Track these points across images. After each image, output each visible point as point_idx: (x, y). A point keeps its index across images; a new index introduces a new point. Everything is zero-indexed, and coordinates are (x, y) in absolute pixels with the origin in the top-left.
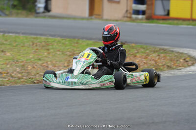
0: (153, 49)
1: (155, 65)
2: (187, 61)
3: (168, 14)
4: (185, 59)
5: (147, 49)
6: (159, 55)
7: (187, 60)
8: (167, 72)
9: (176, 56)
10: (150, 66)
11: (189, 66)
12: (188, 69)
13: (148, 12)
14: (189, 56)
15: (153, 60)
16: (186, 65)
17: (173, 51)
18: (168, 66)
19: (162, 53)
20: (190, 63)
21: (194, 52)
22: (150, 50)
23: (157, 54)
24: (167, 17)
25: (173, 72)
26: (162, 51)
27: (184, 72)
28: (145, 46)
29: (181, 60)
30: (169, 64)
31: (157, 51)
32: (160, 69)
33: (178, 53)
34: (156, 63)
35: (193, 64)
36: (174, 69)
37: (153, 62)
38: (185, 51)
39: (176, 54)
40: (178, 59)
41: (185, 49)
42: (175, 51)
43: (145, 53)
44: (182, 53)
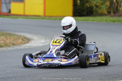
0: (2, 34)
1: (4, 43)
2: (24, 41)
3: (10, 12)
4: (22, 39)
6: (6, 37)
8: (12, 47)
10: (2, 43)
11: (25, 43)
12: (25, 45)
14: (25, 38)
15: (3, 40)
16: (23, 43)
17: (14, 35)
21: (27, 35)
24: (9, 14)
25: (16, 47)
26: (8, 35)
27: (23, 47)
30: (13, 43)
31: (5, 35)
32: (8, 45)
34: (5, 41)
35: (28, 42)
36: (16, 45)
38: (22, 34)
39: (17, 36)
42: (16, 34)
44: (20, 36)
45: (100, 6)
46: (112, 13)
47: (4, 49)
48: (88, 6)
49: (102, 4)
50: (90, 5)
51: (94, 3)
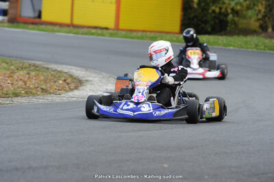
0: (21, 65)
1: (24, 86)
2: (68, 84)
3: (40, 16)
4: (65, 80)
5: (12, 65)
6: (29, 74)
7: (67, 81)
8: (42, 97)
9: (52, 75)
10: (18, 88)
11: (71, 90)
12: (71, 94)
13: (11, 12)
14: (71, 76)
15: (21, 80)
16: (67, 88)
17: (48, 69)
18: (43, 89)
19: (32, 71)
20: (72, 86)
21: (76, 70)
22: (16, 65)
23: (25, 72)
24: (38, 20)
25: (49, 98)
26: (32, 68)
27: (65, 99)
28: (8, 60)
29: (61, 82)
30: (44, 87)
31: (25, 68)
32: (31, 93)
33: (55, 70)
34: (25, 83)
35: (76, 88)
36: (50, 93)
37: (21, 83)
38: (66, 69)
39: (53, 73)
40: (56, 80)
41: (64, 66)
42: (51, 69)
43: (9, 69)
44: (61, 72)
45: (245, 12)
46: (270, 30)
47: (23, 100)
48: (217, 10)
49: (248, 8)
50: (220, 9)
51: (229, 4)
